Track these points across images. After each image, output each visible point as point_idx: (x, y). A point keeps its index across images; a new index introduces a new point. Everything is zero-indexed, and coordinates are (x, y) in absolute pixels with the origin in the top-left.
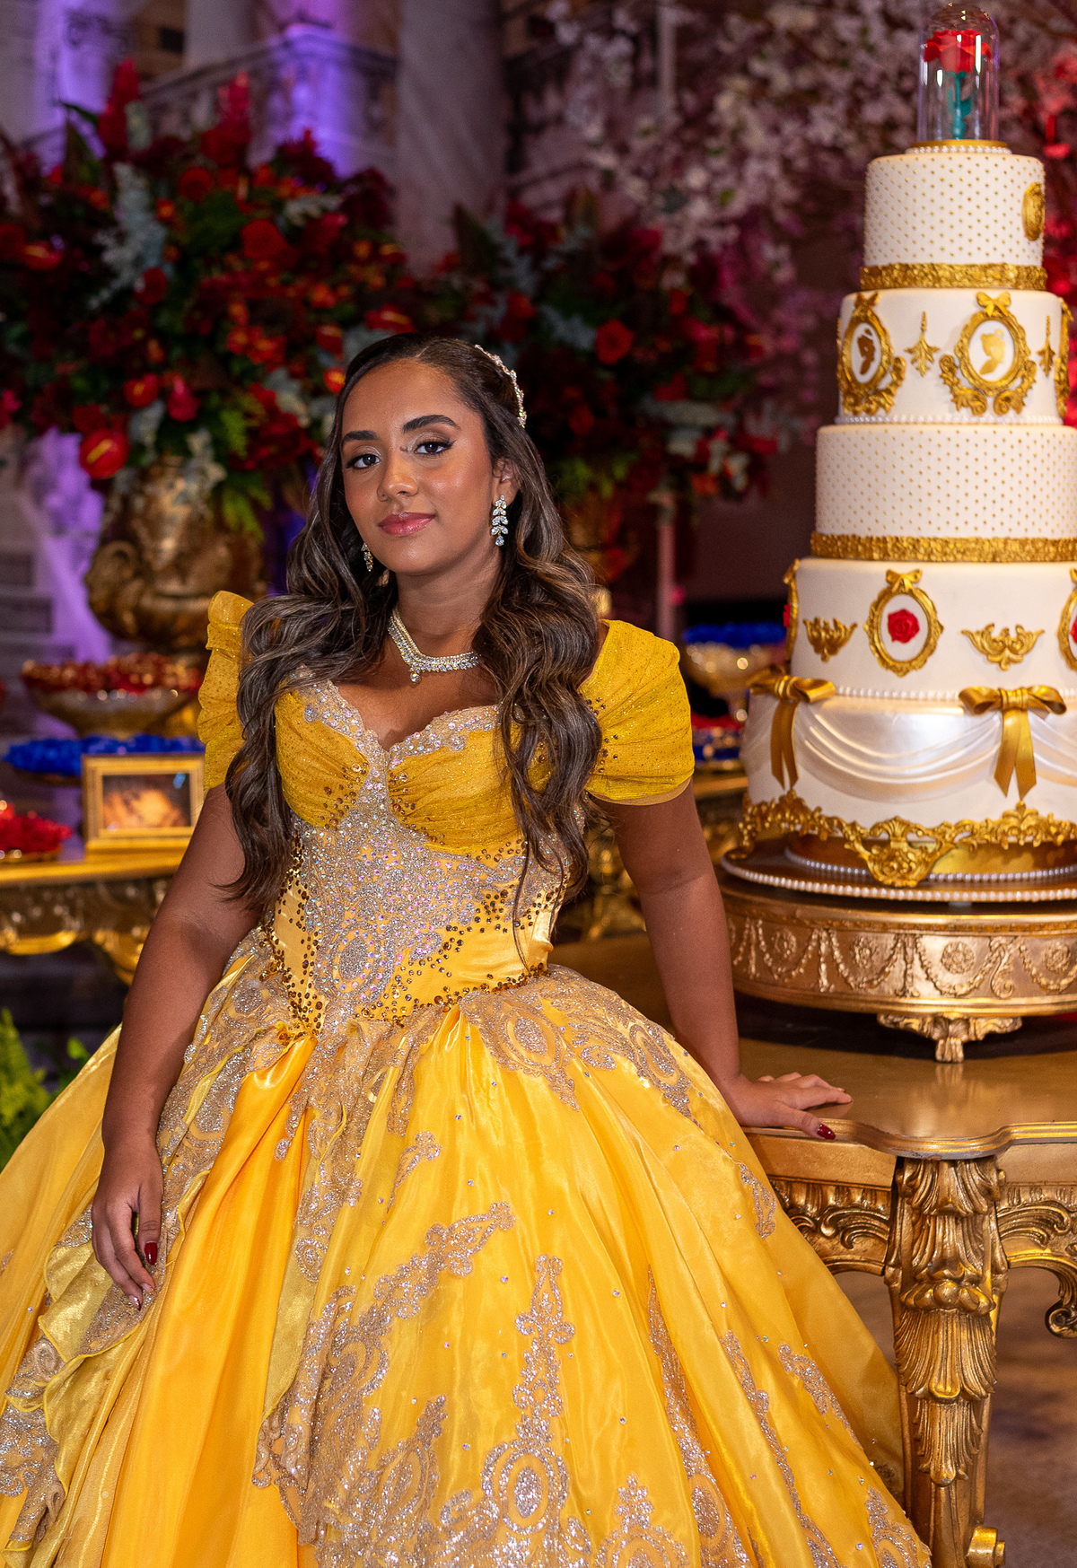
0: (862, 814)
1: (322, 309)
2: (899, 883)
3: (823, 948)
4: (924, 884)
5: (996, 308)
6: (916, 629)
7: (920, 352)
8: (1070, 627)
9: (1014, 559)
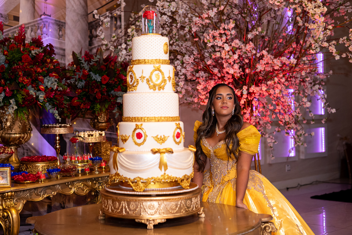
0: (130, 176)
1: (39, 73)
2: (139, 191)
3: (124, 205)
4: (144, 191)
5: (158, 68)
6: (142, 136)
7: (142, 78)
8: (175, 135)
9: (163, 121)
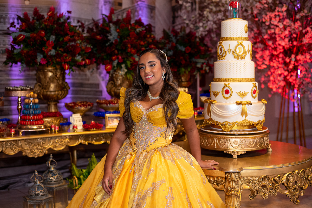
0: (221, 121)
1: (142, 45)
2: (227, 131)
3: (216, 141)
4: (231, 131)
5: (241, 43)
6: (229, 92)
7: (229, 50)
8: (253, 92)
9: (244, 81)
